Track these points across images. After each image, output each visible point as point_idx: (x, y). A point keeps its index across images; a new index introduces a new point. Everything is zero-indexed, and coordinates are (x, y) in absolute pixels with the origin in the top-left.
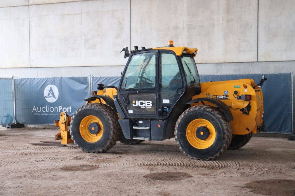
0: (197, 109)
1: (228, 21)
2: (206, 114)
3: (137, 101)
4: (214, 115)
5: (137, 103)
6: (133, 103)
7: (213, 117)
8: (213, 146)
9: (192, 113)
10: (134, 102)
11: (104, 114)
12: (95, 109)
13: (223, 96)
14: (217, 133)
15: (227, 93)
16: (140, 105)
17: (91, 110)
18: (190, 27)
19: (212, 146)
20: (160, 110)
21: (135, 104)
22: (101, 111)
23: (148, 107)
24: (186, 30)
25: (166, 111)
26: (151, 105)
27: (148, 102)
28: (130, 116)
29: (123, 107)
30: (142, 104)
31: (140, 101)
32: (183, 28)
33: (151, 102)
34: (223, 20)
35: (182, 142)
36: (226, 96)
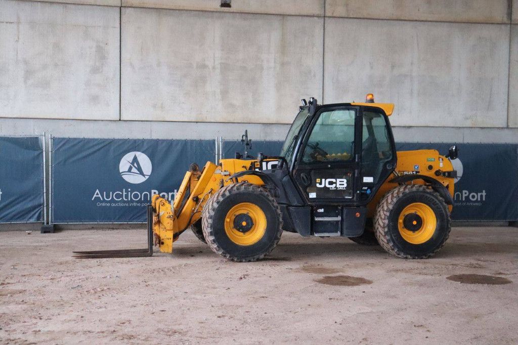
0: (414, 189)
1: (283, 64)
2: (427, 197)
3: (323, 180)
4: (437, 198)
5: (325, 183)
6: (317, 182)
7: (436, 200)
8: (434, 238)
9: (408, 196)
10: (318, 180)
11: (270, 201)
12: (255, 193)
13: (413, 172)
14: (438, 222)
15: (418, 168)
16: (328, 186)
17: (249, 194)
18: (225, 68)
19: (432, 239)
20: (358, 192)
21: (321, 184)
22: (264, 196)
23: (341, 188)
24: (218, 71)
25: (366, 194)
26: (345, 185)
27: (340, 181)
28: (311, 202)
29: (301, 189)
30: (331, 183)
31: (328, 180)
32: (214, 68)
33: (345, 181)
34: (275, 62)
35: (395, 236)
36: (417, 172)
